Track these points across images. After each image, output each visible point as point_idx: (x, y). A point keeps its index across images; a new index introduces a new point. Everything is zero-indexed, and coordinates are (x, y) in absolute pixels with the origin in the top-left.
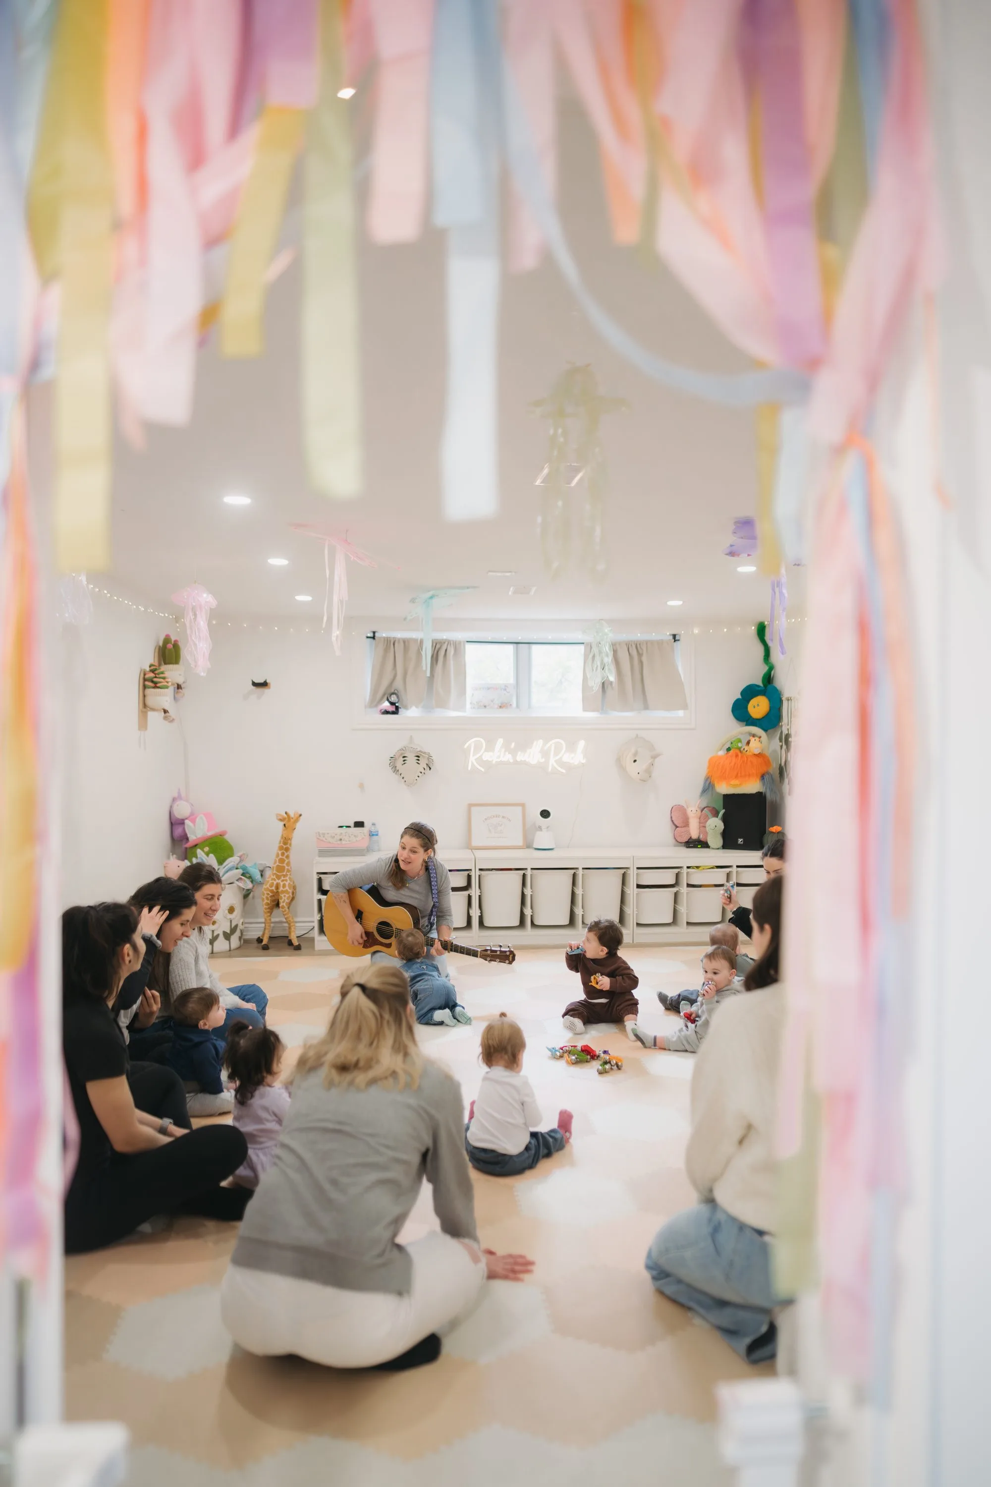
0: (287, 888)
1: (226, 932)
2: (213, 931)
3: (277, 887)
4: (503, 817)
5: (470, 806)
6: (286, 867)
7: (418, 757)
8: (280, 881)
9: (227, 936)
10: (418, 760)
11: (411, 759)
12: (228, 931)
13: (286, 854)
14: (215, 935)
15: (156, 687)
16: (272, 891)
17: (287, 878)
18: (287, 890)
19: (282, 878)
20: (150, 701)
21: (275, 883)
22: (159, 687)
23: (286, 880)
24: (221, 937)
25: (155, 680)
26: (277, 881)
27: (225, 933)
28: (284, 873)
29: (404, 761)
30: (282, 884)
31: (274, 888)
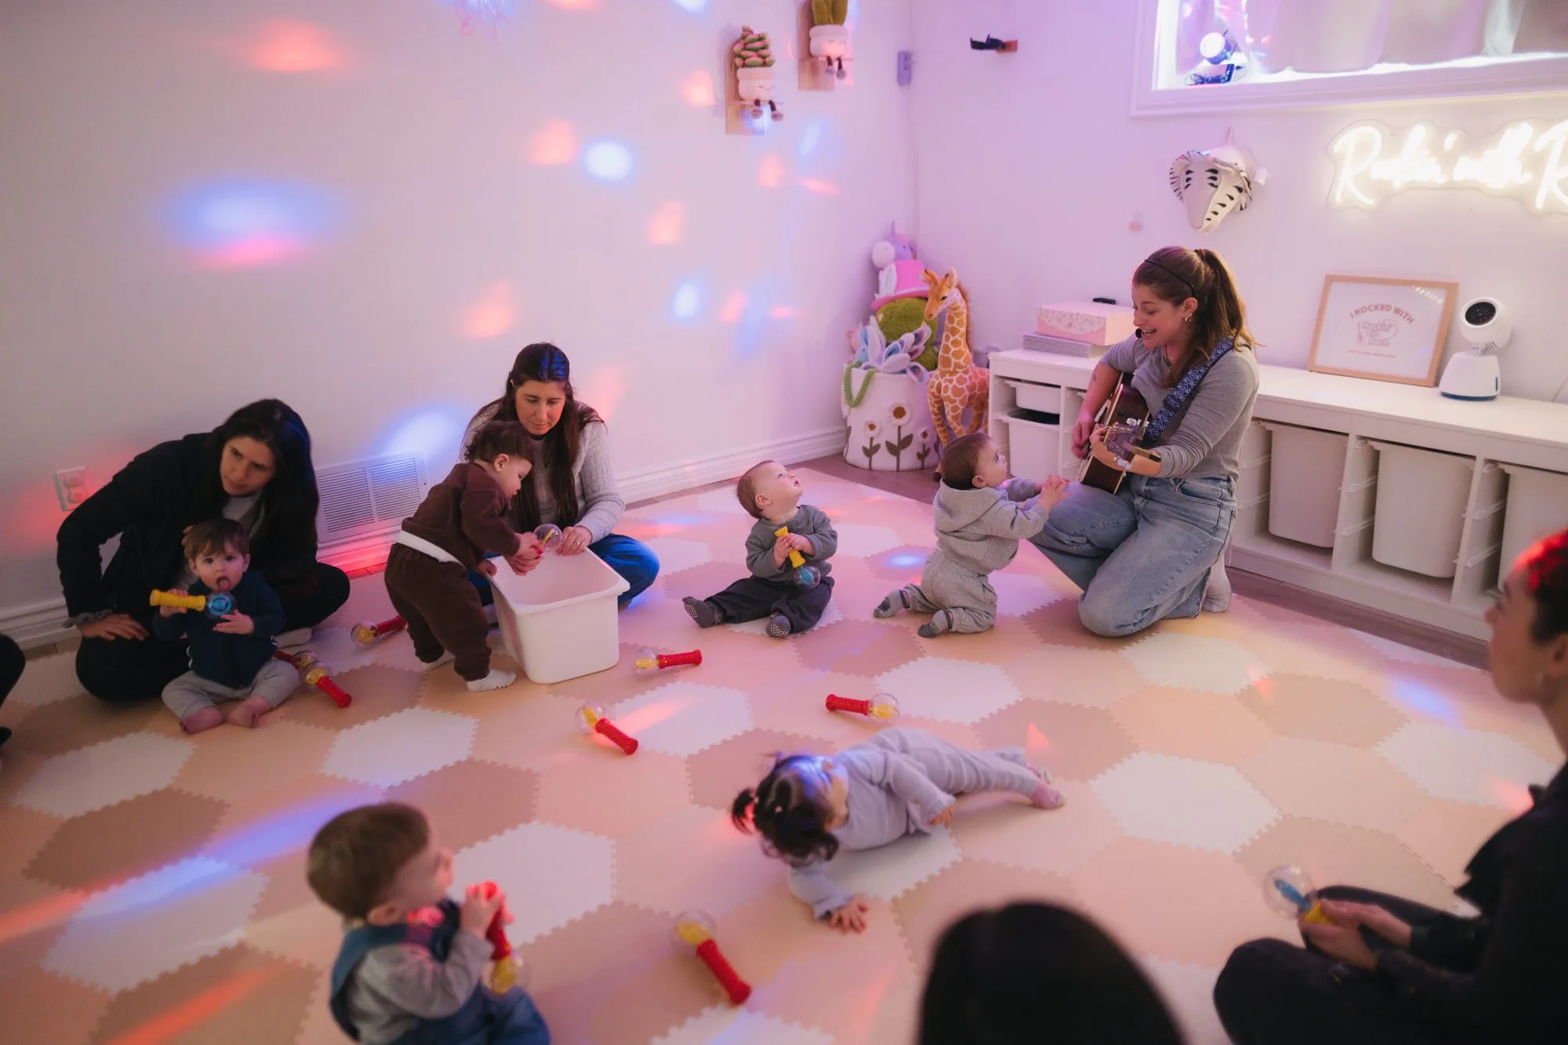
0: (950, 393)
1: (893, 445)
2: (872, 439)
3: (939, 389)
4: (1397, 311)
5: (1330, 280)
6: (953, 360)
7: (1215, 171)
8: (942, 381)
9: (894, 450)
10: (1214, 179)
11: (1201, 177)
12: (896, 443)
13: (952, 339)
14: (874, 444)
15: (744, 65)
16: (933, 394)
17: (955, 378)
18: (949, 396)
19: (947, 377)
20: (743, 89)
21: (937, 382)
22: (748, 66)
23: (951, 381)
24: (883, 448)
25: (745, 53)
26: (940, 380)
27: (889, 445)
28: (951, 369)
29: (1188, 180)
30: (943, 385)
31: (934, 390)
